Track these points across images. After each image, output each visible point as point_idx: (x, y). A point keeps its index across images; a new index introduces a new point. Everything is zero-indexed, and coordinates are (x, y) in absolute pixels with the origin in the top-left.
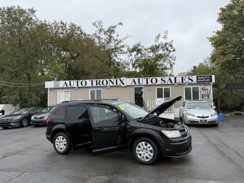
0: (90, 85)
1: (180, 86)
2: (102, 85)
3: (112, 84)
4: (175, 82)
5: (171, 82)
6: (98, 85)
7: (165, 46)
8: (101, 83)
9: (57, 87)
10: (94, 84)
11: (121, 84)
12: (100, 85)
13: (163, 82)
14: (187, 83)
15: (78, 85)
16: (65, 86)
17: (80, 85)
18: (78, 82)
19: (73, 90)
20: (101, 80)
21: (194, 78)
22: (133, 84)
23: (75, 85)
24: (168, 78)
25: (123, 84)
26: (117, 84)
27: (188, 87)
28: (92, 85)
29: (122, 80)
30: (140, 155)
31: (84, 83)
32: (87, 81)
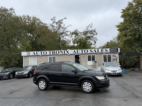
0: (49, 54)
1: (101, 54)
2: (56, 54)
3: (62, 53)
4: (98, 52)
5: (96, 52)
6: (54, 54)
7: (91, 32)
8: (55, 53)
9: (29, 55)
10: (51, 53)
11: (67, 53)
12: (55, 54)
13: (91, 52)
14: (105, 52)
15: (41, 54)
16: (34, 55)
17: (43, 54)
18: (41, 52)
19: (38, 57)
20: (55, 51)
21: (108, 50)
22: (74, 53)
23: (40, 54)
24: (94, 49)
25: (68, 53)
26: (64, 53)
27: (105, 55)
28: (50, 54)
29: (68, 51)
30: (85, 89)
31: (45, 53)
32: (47, 51)
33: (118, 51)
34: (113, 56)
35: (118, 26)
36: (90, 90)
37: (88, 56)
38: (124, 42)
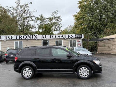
0: (15, 39)
1: (68, 40)
2: (23, 39)
3: (29, 38)
4: (65, 37)
5: (63, 38)
6: (20, 39)
7: (57, 19)
8: (22, 37)
10: (18, 38)
11: (35, 38)
12: (21, 38)
13: (59, 37)
14: (71, 38)
15: (6, 39)
17: (8, 38)
18: (6, 36)
19: (3, 41)
20: (22, 36)
21: (74, 35)
22: (43, 38)
23: (5, 38)
24: (62, 35)
25: (36, 38)
26: (32, 38)
27: (71, 40)
28: (16, 38)
29: (36, 36)
31: (10, 37)
32: (13, 36)
33: (82, 37)
34: (78, 41)
35: (75, 16)
36: (88, 75)
37: (56, 41)
38: (80, 30)
